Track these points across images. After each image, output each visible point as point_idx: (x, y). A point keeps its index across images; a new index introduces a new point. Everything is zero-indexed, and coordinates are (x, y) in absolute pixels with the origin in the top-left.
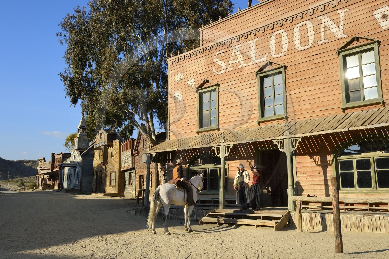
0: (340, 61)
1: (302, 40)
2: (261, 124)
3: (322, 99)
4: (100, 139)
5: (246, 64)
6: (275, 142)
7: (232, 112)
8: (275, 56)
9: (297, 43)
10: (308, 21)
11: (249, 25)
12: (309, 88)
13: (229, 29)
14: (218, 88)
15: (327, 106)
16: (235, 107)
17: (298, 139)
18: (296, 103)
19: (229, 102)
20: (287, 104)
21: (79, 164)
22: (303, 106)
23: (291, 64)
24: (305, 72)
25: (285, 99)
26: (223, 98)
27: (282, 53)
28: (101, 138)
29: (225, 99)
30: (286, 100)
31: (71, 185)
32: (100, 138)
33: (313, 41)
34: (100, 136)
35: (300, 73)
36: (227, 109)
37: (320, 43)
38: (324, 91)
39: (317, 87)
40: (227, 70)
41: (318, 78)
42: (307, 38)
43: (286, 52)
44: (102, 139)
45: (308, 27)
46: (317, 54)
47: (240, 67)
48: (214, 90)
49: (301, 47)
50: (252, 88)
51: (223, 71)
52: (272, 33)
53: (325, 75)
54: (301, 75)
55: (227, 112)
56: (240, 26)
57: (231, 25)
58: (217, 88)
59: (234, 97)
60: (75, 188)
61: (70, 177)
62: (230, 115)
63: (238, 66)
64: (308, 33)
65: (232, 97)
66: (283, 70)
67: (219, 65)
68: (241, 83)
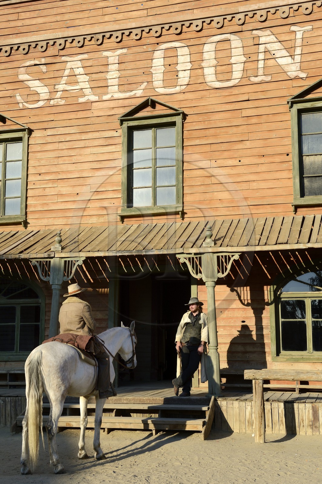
0: (292, 118)
1: (218, 68)
2: (125, 220)
3: (254, 185)
5: (98, 97)
6: (182, 259)
7: (59, 190)
8: (161, 91)
9: (209, 73)
10: (234, 35)
11: (107, 18)
12: (230, 162)
13: (59, 18)
14: (28, 138)
15: (263, 197)
16: (67, 181)
17: (233, 256)
18: (202, 187)
19: (54, 169)
20: (183, 187)
22: (216, 193)
23: (196, 110)
24: (223, 130)
25: (181, 176)
26: (39, 160)
27: (178, 87)
29: (43, 162)
30: (183, 178)
33: (241, 75)
35: (212, 131)
36: (47, 183)
37: (254, 80)
38: (259, 170)
39: (245, 161)
40: (52, 102)
41: (248, 144)
42: (229, 66)
43: (186, 86)
45: (233, 46)
46: (248, 100)
47: (81, 100)
48: (19, 139)
49: (218, 83)
50: (110, 147)
51: (41, 104)
52: (158, 44)
53: (262, 142)
54: (215, 136)
55: (47, 190)
56: (87, 16)
57: (64, 11)
58: (27, 136)
59: (65, 160)
62: (56, 197)
63: (78, 97)
64: (233, 58)
65: (60, 159)
66: (178, 119)
67: (32, 89)
68: (83, 134)
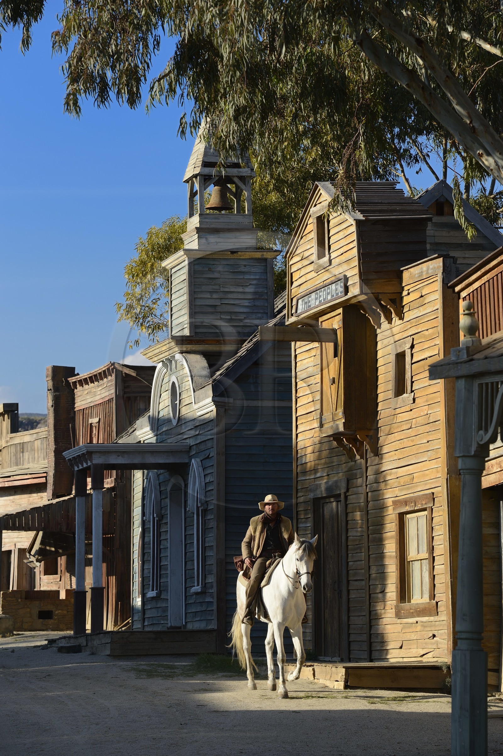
4: (314, 258)
21: (202, 447)
28: (321, 255)
31: (164, 605)
32: (314, 250)
34: (313, 235)
44: (326, 259)
60: (190, 627)
61: (159, 542)
